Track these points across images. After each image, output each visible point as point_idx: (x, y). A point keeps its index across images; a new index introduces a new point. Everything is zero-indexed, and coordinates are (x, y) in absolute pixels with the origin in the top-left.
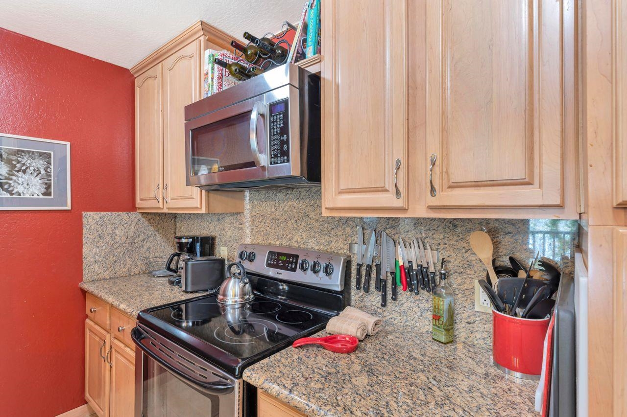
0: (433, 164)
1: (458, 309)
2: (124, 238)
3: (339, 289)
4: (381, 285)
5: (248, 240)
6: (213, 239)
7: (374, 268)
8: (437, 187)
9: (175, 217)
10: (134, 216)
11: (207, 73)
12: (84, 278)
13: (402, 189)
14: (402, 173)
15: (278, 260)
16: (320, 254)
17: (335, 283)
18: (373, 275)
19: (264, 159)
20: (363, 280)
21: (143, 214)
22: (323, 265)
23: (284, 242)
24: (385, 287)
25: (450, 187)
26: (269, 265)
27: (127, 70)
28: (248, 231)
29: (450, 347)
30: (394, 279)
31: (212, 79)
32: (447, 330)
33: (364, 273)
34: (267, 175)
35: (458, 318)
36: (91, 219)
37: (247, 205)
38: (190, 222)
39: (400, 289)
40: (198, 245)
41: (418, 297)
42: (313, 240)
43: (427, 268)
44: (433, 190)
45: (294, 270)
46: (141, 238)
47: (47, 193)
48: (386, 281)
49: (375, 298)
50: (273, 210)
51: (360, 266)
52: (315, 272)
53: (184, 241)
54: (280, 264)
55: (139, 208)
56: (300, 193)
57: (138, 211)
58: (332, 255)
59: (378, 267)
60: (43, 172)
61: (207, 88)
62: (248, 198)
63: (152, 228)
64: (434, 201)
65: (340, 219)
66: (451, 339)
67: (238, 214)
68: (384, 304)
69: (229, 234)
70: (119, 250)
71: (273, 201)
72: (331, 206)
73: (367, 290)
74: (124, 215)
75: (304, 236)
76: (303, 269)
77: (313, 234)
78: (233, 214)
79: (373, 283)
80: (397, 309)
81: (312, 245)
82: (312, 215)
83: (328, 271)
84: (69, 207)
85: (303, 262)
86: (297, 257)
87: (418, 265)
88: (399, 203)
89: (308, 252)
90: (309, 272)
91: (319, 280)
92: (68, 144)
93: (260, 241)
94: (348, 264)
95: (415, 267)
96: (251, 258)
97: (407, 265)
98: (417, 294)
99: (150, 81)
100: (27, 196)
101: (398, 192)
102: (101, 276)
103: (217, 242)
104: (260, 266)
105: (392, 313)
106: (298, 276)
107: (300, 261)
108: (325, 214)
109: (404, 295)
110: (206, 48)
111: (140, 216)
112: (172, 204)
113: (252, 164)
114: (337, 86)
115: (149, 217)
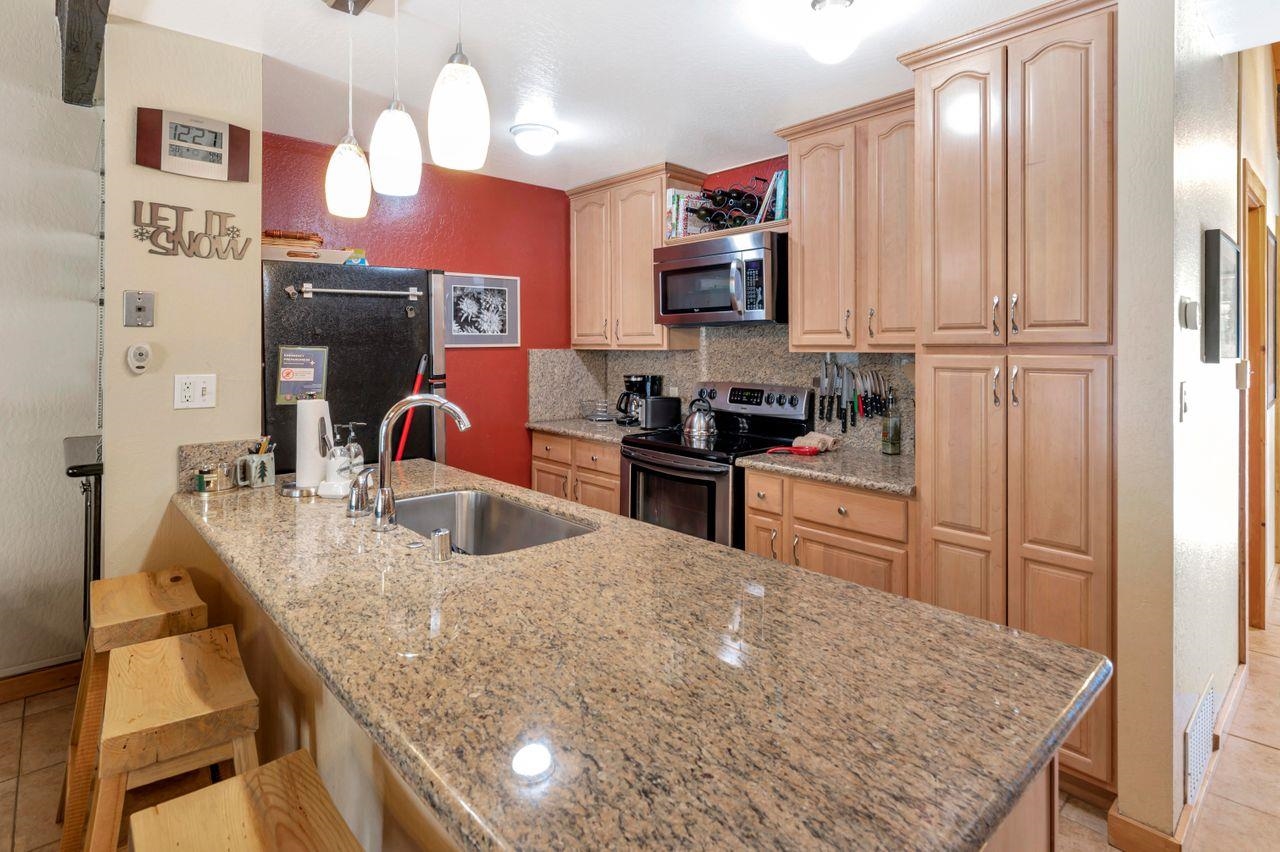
0: (872, 315)
1: (904, 428)
2: (561, 378)
3: (803, 418)
4: (842, 415)
5: (704, 379)
6: (660, 379)
7: (836, 400)
8: (874, 331)
9: (606, 356)
10: (570, 353)
11: (670, 212)
12: (530, 418)
13: (851, 332)
14: (851, 321)
15: (742, 396)
16: (785, 388)
17: (800, 413)
18: (835, 406)
19: (740, 304)
20: (826, 411)
21: (577, 351)
22: (788, 397)
23: (747, 380)
24: (845, 414)
25: (883, 331)
26: (731, 401)
27: (563, 192)
28: (704, 369)
29: (896, 458)
30: (853, 408)
31: (677, 219)
32: (893, 444)
33: (826, 404)
34: (743, 318)
35: (903, 436)
36: (536, 355)
37: (703, 342)
38: (628, 361)
39: (858, 417)
40: (649, 385)
41: (873, 422)
42: (778, 376)
43: (880, 396)
44: (871, 334)
45: (759, 404)
46: (576, 378)
47: (502, 331)
48: (845, 410)
49: (837, 425)
50: (734, 347)
51: (823, 398)
52: (781, 404)
53: (633, 379)
54: (745, 399)
55: (575, 345)
56: (763, 330)
57: (572, 348)
58: (797, 389)
59: (839, 398)
60: (501, 309)
61: (670, 227)
62: (704, 334)
63: (585, 368)
64: (873, 341)
65: (805, 355)
66: (897, 452)
67: (690, 351)
68: (844, 431)
69: (680, 373)
70: (557, 391)
71: (733, 337)
72: (797, 343)
73: (829, 419)
74: (561, 352)
75: (768, 372)
76: (769, 402)
77: (777, 370)
78: (685, 351)
79: (835, 413)
80: (856, 434)
81: (776, 380)
82: (776, 352)
83: (793, 402)
84: (519, 345)
85: (769, 396)
86: (762, 392)
87: (873, 393)
88: (849, 342)
89: (773, 387)
90: (775, 404)
91: (786, 411)
92: (518, 279)
93: (719, 378)
94: (811, 397)
95: (870, 395)
96: (712, 395)
97: (863, 395)
98: (872, 417)
99: (595, 209)
100: (490, 333)
101: (848, 335)
102: (543, 417)
103: (665, 382)
104: (723, 402)
105: (852, 438)
106: (764, 409)
107: (765, 395)
108: (792, 350)
109: (861, 421)
110: (668, 187)
111: (574, 354)
112: (624, 340)
113: (731, 308)
114: (803, 248)
115: (583, 355)
